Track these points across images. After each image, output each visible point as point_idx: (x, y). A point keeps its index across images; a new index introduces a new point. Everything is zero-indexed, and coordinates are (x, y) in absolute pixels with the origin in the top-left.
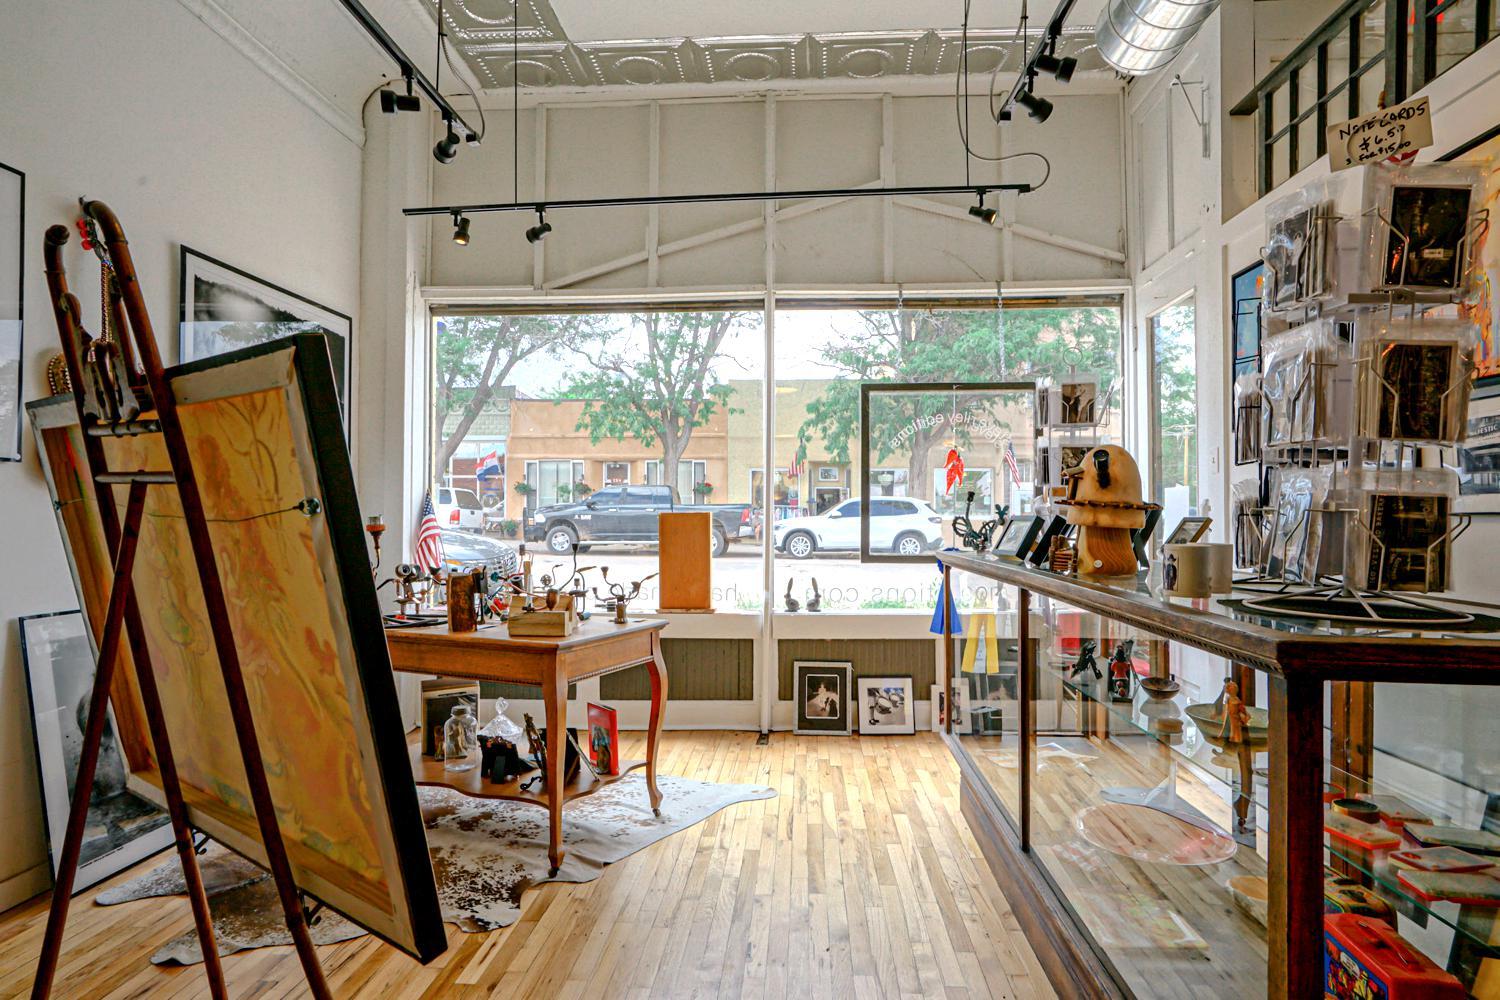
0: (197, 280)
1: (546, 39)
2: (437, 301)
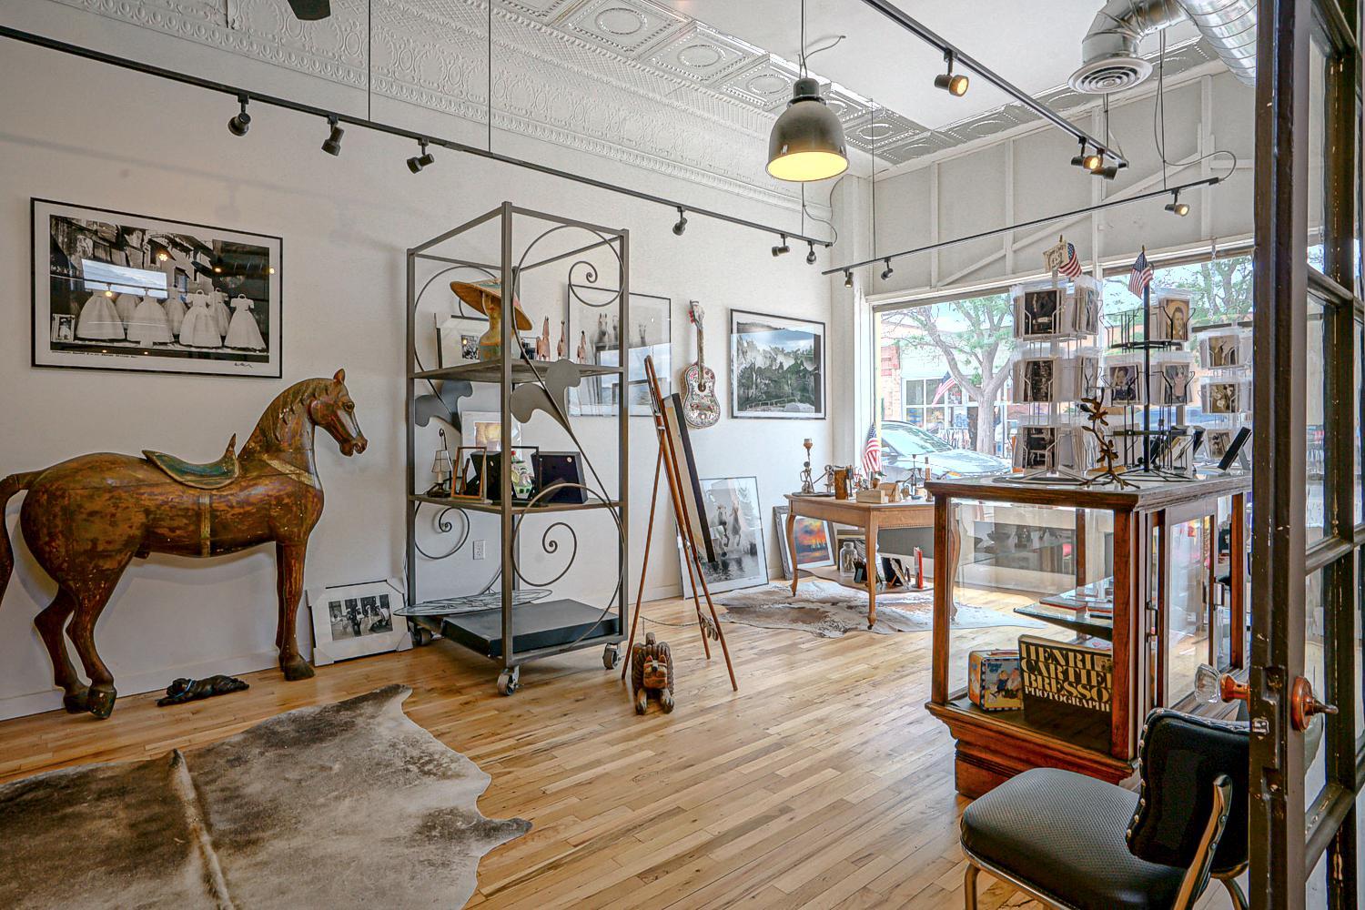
0: (738, 323)
1: (915, 134)
2: (876, 303)
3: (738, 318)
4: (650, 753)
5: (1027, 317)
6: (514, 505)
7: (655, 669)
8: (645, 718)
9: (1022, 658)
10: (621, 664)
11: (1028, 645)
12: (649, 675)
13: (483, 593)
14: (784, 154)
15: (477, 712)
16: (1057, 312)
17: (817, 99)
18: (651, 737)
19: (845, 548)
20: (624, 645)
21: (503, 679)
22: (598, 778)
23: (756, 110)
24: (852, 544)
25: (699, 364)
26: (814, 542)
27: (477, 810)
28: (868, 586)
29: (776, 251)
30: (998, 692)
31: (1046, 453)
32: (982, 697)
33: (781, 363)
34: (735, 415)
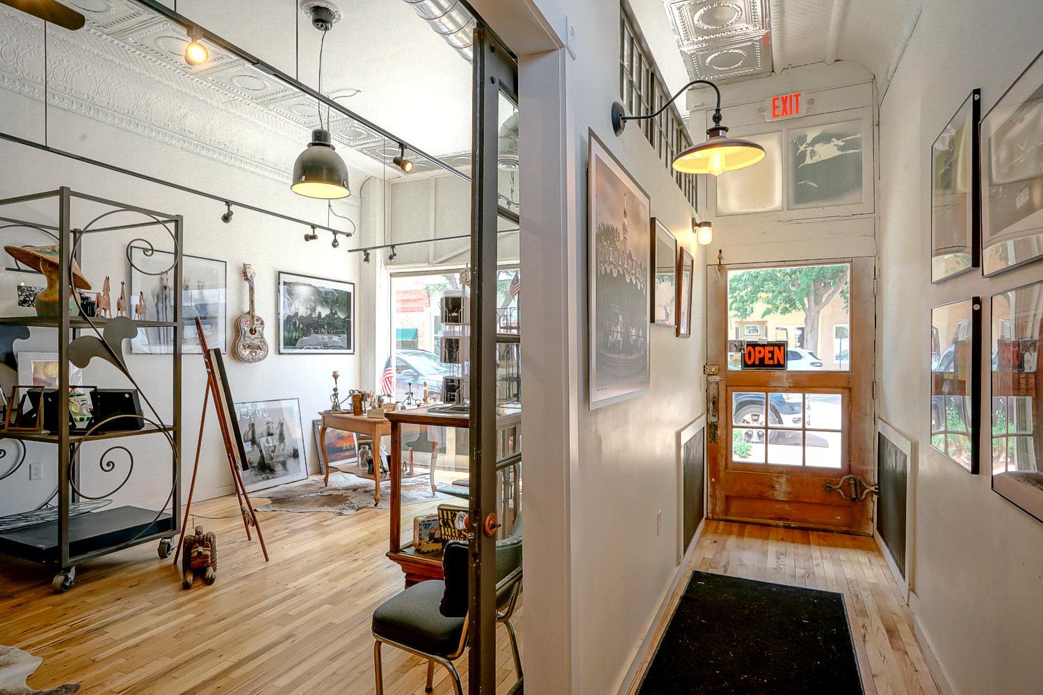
0: (285, 282)
2: (392, 271)
3: (284, 278)
4: (191, 616)
5: (446, 312)
6: (71, 434)
7: (200, 553)
8: (190, 591)
9: (440, 519)
10: (174, 553)
11: (443, 510)
12: (195, 558)
13: (39, 509)
14: (302, 182)
15: (30, 610)
16: (462, 310)
17: (329, 146)
18: (194, 604)
19: (362, 449)
20: (177, 538)
21: (58, 579)
22: (144, 641)
23: (298, 125)
24: (367, 447)
25: (251, 313)
26: (345, 445)
27: (26, 686)
28: (375, 476)
29: (308, 238)
30: (430, 540)
31: (456, 394)
32: (420, 544)
33: (320, 313)
34: (281, 352)
